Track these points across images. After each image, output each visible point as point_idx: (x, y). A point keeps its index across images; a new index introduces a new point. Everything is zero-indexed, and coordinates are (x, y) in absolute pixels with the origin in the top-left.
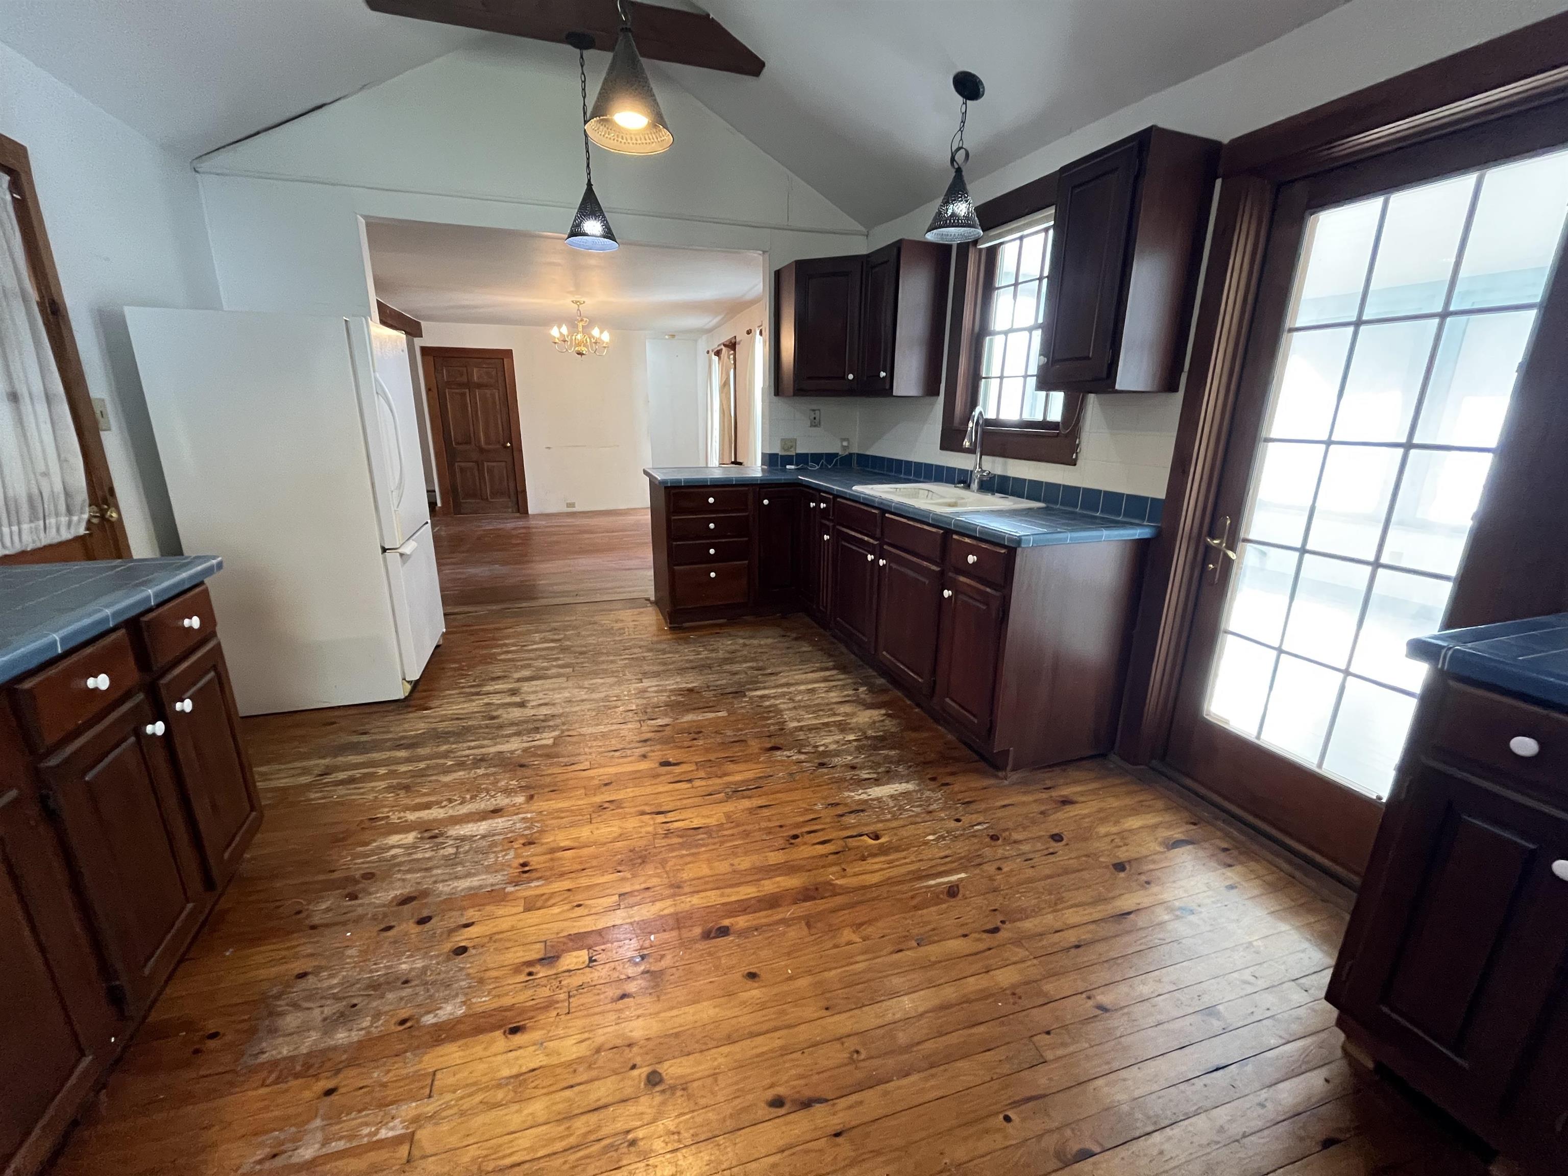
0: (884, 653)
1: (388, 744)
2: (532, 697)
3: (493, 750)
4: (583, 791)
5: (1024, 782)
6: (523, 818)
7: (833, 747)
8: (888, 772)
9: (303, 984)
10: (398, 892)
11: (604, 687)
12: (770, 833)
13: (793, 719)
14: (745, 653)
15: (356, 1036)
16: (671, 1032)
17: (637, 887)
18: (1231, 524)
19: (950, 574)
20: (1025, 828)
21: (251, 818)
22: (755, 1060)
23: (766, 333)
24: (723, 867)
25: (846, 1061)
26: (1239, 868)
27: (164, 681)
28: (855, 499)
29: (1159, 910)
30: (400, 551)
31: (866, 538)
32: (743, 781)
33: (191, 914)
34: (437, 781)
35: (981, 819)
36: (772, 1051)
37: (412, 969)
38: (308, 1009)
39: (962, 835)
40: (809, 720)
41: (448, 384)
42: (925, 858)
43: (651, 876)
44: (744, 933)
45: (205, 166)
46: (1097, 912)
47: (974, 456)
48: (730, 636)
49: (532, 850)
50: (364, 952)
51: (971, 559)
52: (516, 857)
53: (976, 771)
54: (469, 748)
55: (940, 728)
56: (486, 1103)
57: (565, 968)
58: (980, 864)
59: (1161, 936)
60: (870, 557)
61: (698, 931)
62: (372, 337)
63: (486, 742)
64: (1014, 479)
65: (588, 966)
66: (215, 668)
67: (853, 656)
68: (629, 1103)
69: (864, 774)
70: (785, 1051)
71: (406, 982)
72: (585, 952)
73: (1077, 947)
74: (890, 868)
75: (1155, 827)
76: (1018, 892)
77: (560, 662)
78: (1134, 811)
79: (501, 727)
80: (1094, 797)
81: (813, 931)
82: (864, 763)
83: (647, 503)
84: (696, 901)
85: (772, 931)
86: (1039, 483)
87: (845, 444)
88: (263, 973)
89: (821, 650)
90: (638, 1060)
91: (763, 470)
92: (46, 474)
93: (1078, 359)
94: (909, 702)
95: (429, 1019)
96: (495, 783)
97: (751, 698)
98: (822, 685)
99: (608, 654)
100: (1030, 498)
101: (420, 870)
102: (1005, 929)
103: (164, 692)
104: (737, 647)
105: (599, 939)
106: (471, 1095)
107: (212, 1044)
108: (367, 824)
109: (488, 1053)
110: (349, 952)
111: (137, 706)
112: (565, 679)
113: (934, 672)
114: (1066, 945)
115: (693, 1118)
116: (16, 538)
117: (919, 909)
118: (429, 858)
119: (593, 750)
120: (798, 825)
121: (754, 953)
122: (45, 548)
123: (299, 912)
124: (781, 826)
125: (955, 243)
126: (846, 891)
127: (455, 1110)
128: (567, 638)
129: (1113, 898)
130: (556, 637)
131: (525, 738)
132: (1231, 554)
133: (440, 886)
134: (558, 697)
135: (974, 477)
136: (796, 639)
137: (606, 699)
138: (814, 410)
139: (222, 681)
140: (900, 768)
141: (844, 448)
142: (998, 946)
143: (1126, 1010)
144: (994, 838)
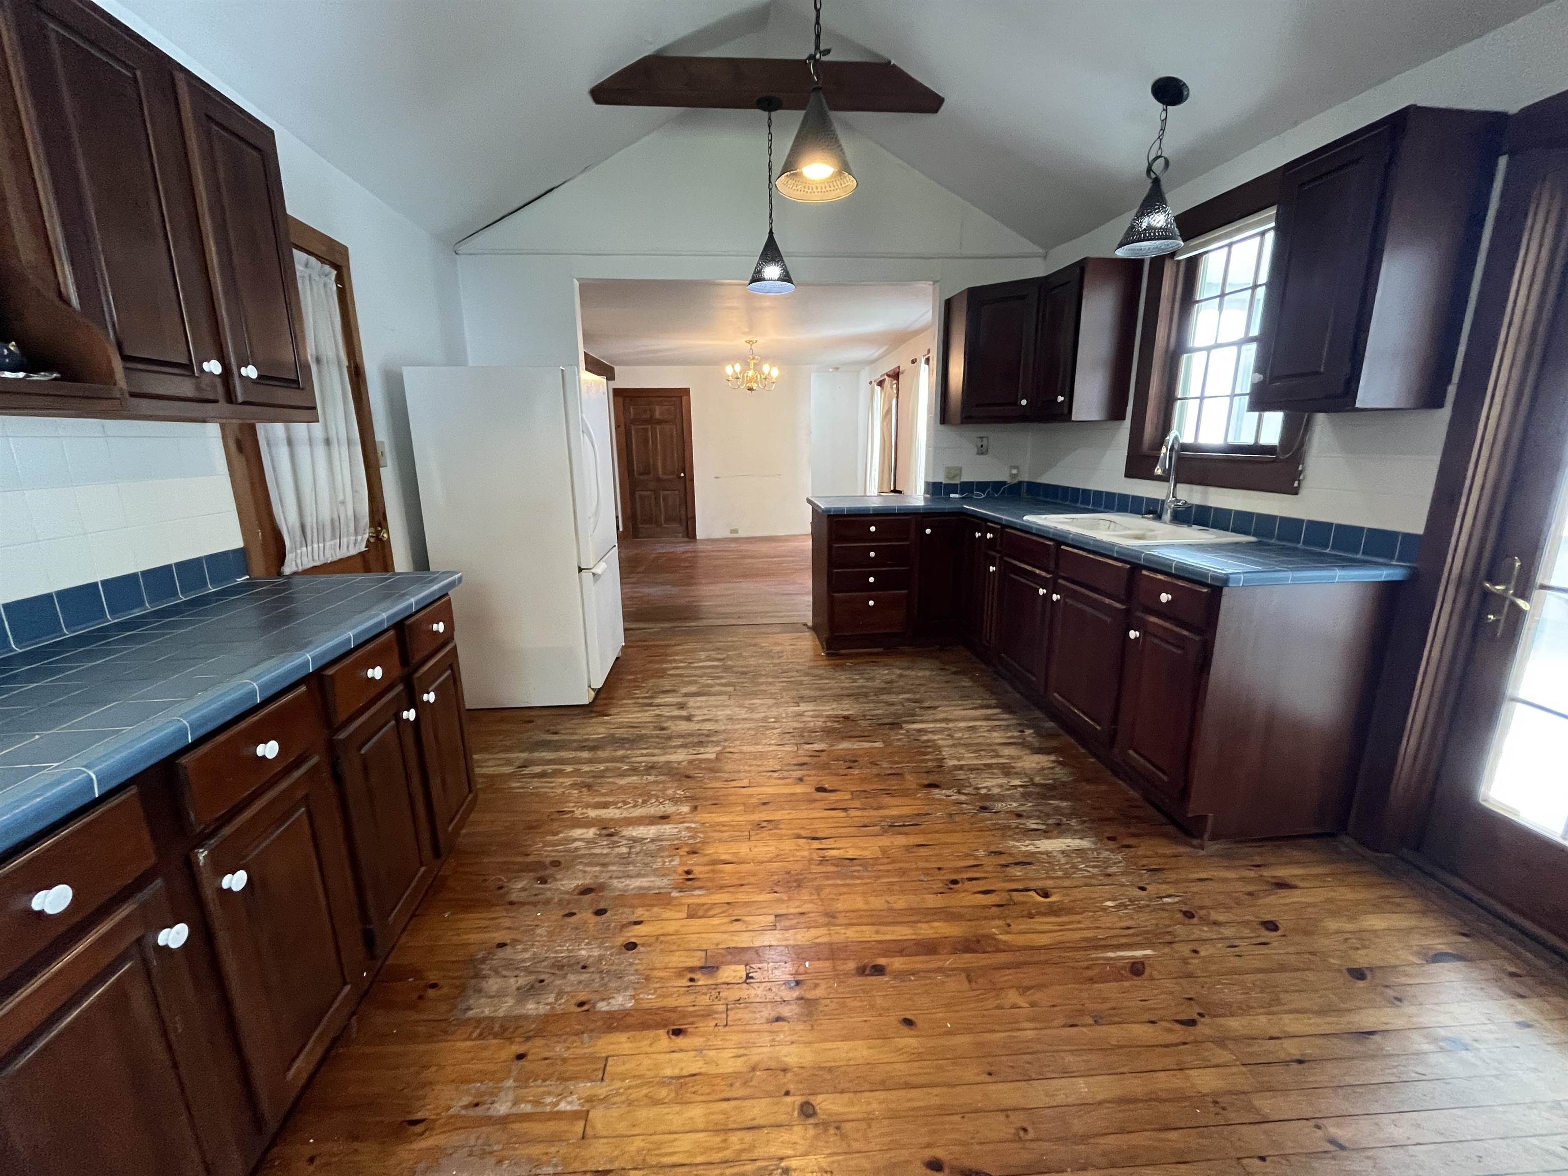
0: (1056, 694)
1: (575, 745)
2: (697, 712)
3: (663, 759)
4: (742, 808)
5: (1227, 856)
6: (688, 828)
7: (996, 791)
8: (1058, 824)
9: (501, 954)
10: (580, 882)
11: (763, 707)
12: (928, 874)
13: (953, 757)
14: (901, 683)
15: (543, 1009)
16: (826, 1065)
17: (792, 911)
18: (1521, 566)
19: (1139, 614)
20: (1228, 908)
21: (469, 799)
22: (912, 1113)
23: (934, 362)
24: (878, 903)
25: (1010, 1137)
26: (1536, 1001)
27: (417, 675)
28: (1027, 530)
29: (1415, 1036)
30: (593, 571)
31: (1038, 571)
32: (900, 817)
33: (422, 876)
34: (614, 783)
35: (1171, 892)
36: (928, 1108)
37: (590, 956)
38: (505, 977)
39: (1148, 906)
40: (969, 759)
41: (633, 421)
42: (1103, 926)
43: (804, 902)
44: (901, 975)
45: (463, 248)
46: (1322, 1024)
47: (1166, 484)
48: (886, 665)
49: (695, 859)
50: (551, 934)
51: (1165, 597)
52: (681, 864)
53: (1165, 835)
54: (642, 755)
55: (1121, 782)
56: (651, 1098)
57: (724, 980)
58: (1171, 943)
59: (1418, 1069)
60: (1042, 591)
61: (851, 965)
62: (582, 382)
63: (656, 751)
64: (1216, 509)
65: (745, 982)
66: (451, 667)
67: (1018, 696)
68: (782, 1129)
69: (1032, 824)
70: (944, 1111)
71: (584, 967)
72: (742, 967)
73: (1300, 1062)
74: (1061, 930)
75: (1409, 931)
76: (1219, 983)
77: (723, 681)
78: (1378, 908)
79: (670, 738)
80: (1318, 884)
81: (974, 985)
82: (1032, 811)
83: (809, 530)
84: (852, 934)
85: (930, 978)
86: (1249, 515)
87: (1014, 471)
88: (473, 937)
89: (983, 686)
90: (791, 1087)
91: (925, 499)
92: (343, 503)
93: (1302, 375)
94: (1083, 751)
95: (602, 1006)
96: (664, 790)
97: (908, 731)
98: (984, 723)
99: (767, 676)
100: (1236, 530)
101: (598, 864)
102: (1203, 1023)
103: (416, 682)
104: (893, 677)
105: (755, 956)
106: (637, 1086)
107: (431, 993)
108: (555, 816)
109: (652, 1050)
110: (539, 931)
111: (398, 694)
112: (727, 697)
113: (1115, 719)
114: (1283, 1056)
115: (845, 1160)
116: (321, 554)
117: (1095, 982)
118: (607, 854)
119: (753, 768)
120: (958, 870)
121: (909, 999)
122: (341, 560)
123: (501, 888)
124: (939, 869)
125: (1147, 258)
126: (1009, 948)
127: (623, 1098)
128: (729, 658)
129: (1349, 1010)
130: (719, 656)
131: (691, 751)
132: (1521, 603)
133: (615, 882)
134: (721, 714)
135: (1166, 506)
136: (955, 673)
137: (765, 720)
138: (982, 438)
139: (455, 679)
140: (1073, 822)
141: (1013, 476)
142: (1196, 1041)
143: (1370, 1153)
144: (1189, 915)
